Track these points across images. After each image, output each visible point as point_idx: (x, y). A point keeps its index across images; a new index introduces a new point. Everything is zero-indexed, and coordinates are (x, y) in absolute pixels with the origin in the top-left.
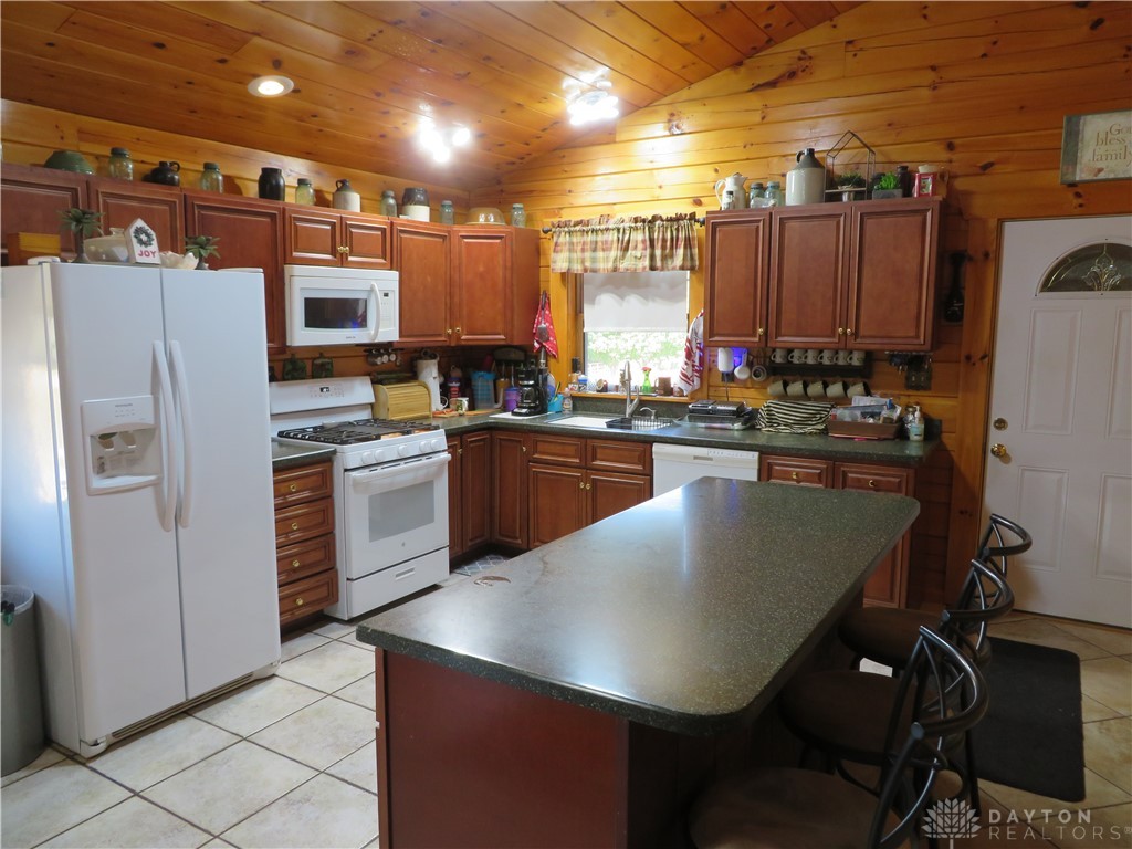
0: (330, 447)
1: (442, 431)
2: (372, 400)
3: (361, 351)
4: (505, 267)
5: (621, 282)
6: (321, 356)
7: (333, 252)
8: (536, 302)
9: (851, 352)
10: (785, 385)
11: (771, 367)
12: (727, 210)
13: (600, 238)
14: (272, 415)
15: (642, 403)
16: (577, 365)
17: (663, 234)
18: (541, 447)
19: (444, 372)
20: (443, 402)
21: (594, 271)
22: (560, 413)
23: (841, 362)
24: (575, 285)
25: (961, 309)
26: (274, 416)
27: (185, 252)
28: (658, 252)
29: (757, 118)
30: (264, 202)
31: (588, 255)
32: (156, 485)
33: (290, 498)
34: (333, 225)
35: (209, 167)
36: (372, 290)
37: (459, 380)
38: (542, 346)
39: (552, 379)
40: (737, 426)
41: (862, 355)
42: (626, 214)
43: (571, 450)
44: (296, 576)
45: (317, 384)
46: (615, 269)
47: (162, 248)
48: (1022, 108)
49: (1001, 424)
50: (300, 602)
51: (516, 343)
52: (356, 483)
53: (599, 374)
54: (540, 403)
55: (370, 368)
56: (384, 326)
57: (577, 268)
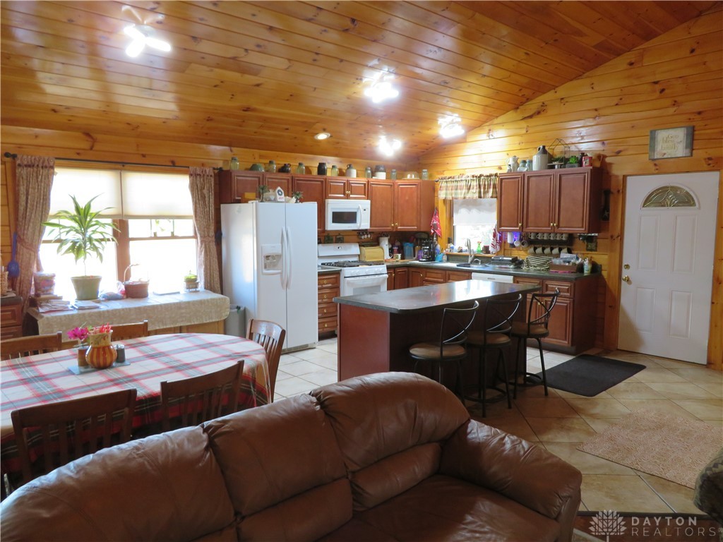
0: (339, 268)
1: (385, 265)
2: (359, 253)
3: (355, 233)
4: (417, 198)
5: (468, 203)
6: (339, 234)
7: (344, 194)
8: (433, 212)
9: (556, 234)
10: (535, 249)
11: (530, 241)
12: (508, 173)
13: (459, 184)
14: (318, 257)
15: (476, 257)
16: (450, 240)
17: (484, 182)
18: (428, 274)
19: (391, 242)
20: (390, 255)
21: (456, 198)
22: (441, 261)
23: (558, 239)
24: (450, 204)
25: (609, 215)
26: (319, 257)
27: (292, 197)
28: (482, 190)
29: (524, 131)
30: (320, 176)
31: (454, 191)
32: (281, 273)
33: (324, 286)
34: (344, 183)
35: (300, 164)
36: (359, 208)
37: (398, 247)
38: (435, 232)
39: (439, 247)
40: (512, 266)
41: (567, 235)
42: (470, 173)
43: (440, 276)
44: (325, 316)
45: (337, 245)
46: (465, 198)
47: (285, 196)
48: (633, 127)
49: (627, 266)
50: (326, 326)
51: (422, 230)
52: (348, 283)
53: (459, 244)
54: (432, 257)
55: (359, 240)
56: (364, 223)
57: (449, 197)
